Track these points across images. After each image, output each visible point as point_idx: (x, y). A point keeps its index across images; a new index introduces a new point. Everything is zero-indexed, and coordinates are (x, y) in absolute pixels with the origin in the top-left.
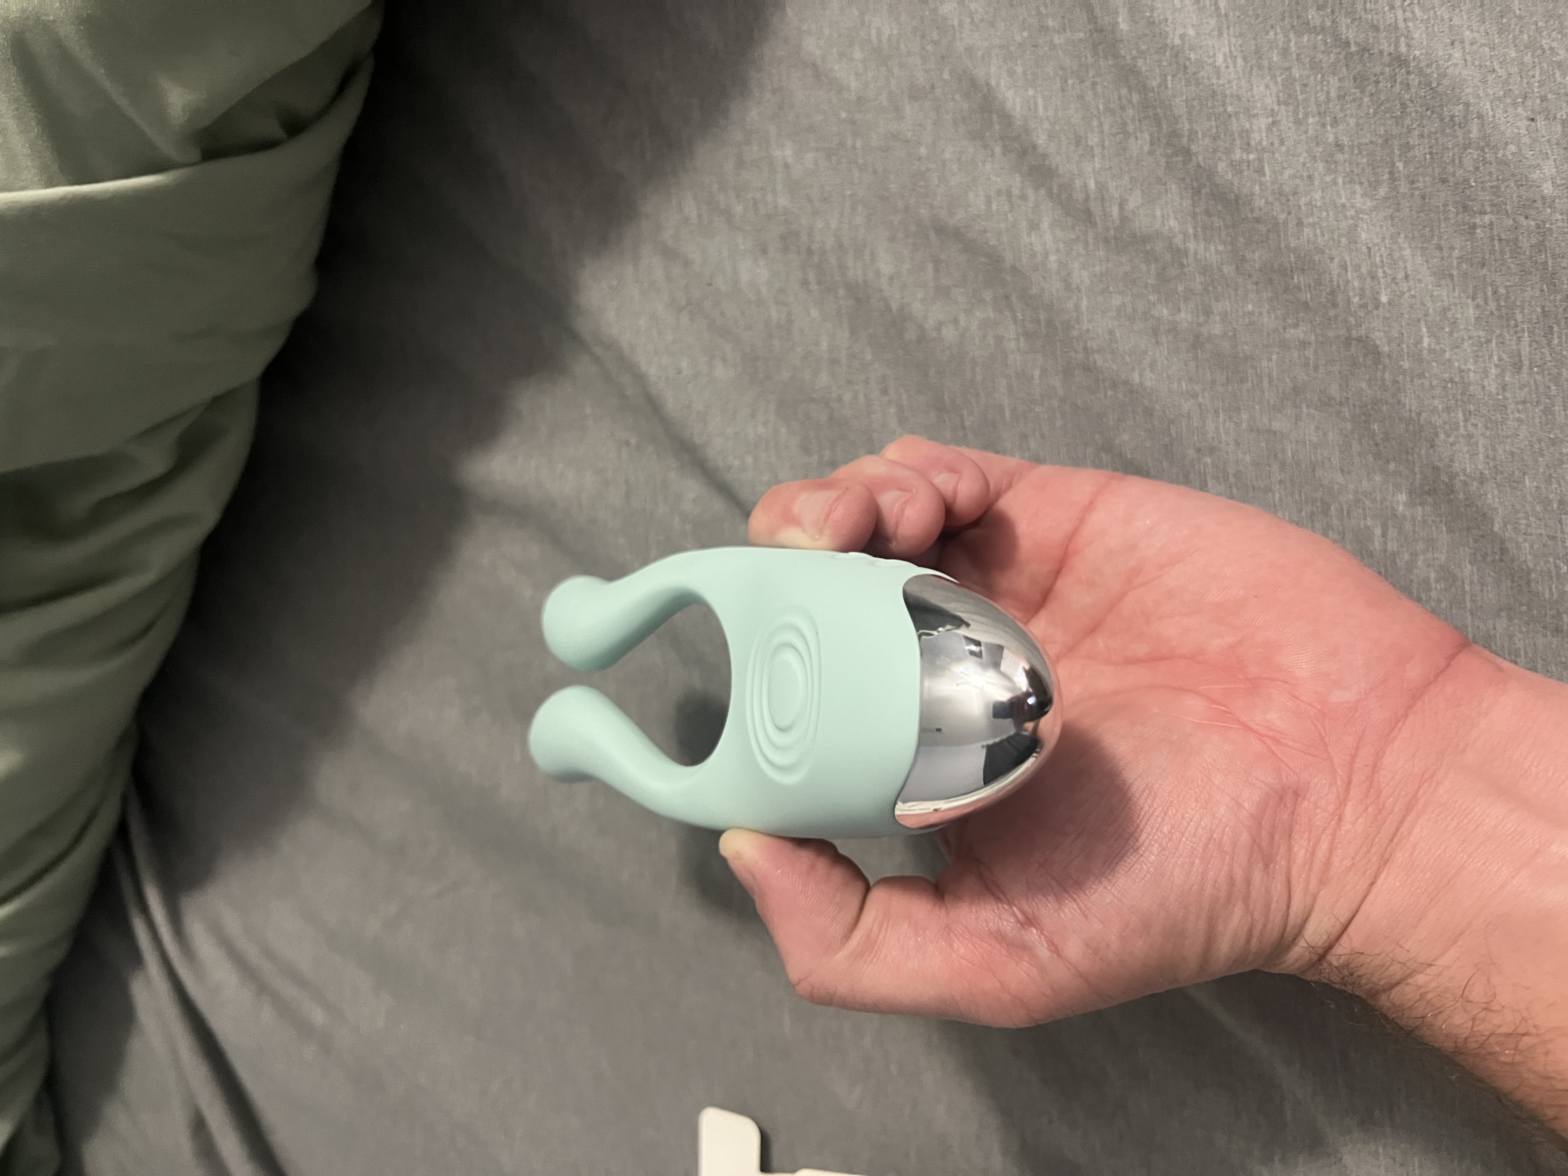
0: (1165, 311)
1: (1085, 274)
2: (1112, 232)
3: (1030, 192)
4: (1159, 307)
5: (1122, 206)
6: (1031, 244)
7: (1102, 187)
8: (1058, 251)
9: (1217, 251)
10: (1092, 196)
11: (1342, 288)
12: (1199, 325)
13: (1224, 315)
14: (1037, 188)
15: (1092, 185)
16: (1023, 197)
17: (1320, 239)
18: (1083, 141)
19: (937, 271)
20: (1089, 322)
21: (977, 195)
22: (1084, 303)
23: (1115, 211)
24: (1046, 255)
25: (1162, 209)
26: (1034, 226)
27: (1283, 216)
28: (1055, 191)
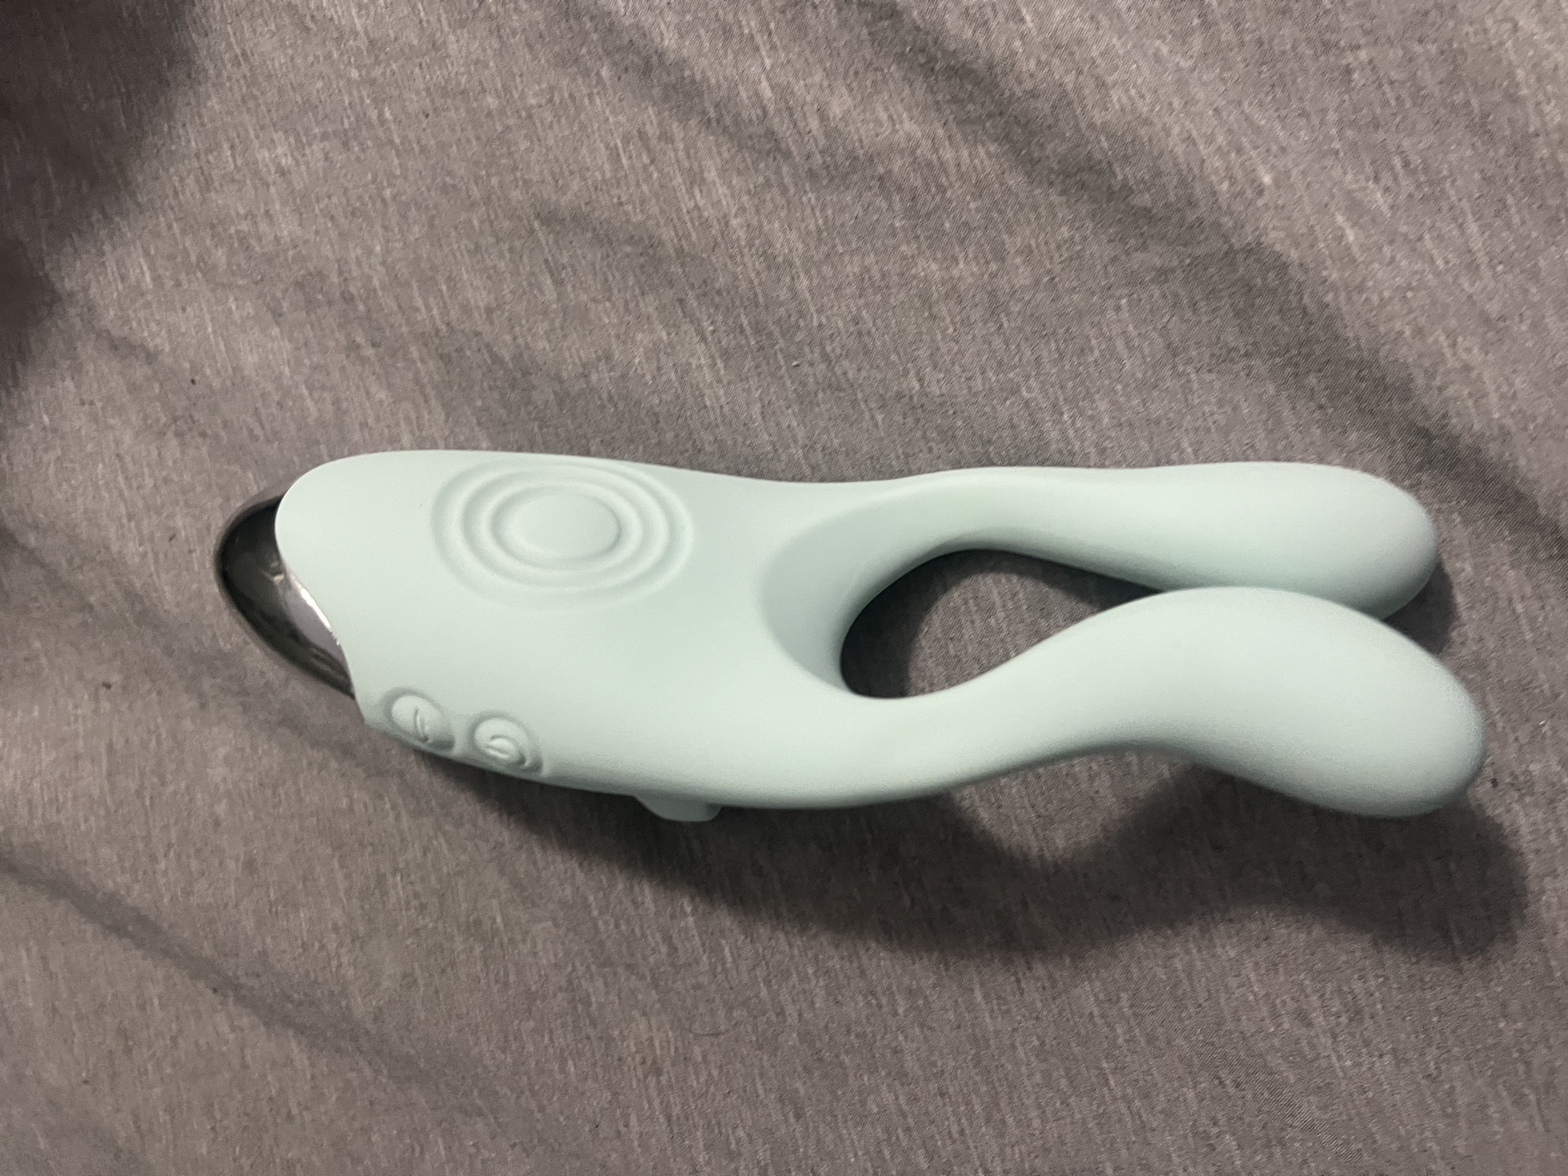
0: (934, 267)
1: (793, 235)
2: (818, 159)
3: (676, 129)
4: (921, 262)
5: (823, 116)
6: (697, 207)
7: (782, 92)
8: (742, 209)
9: (988, 153)
10: (771, 109)
11: (1196, 171)
12: (993, 276)
13: (1027, 251)
14: (684, 120)
15: (767, 93)
16: (666, 137)
17: (1140, 103)
18: (736, 30)
19: (559, 283)
20: (819, 311)
21: (593, 151)
22: (803, 283)
23: (814, 124)
24: (725, 221)
25: (886, 109)
26: (695, 179)
27: (1069, 80)
28: (712, 114)
